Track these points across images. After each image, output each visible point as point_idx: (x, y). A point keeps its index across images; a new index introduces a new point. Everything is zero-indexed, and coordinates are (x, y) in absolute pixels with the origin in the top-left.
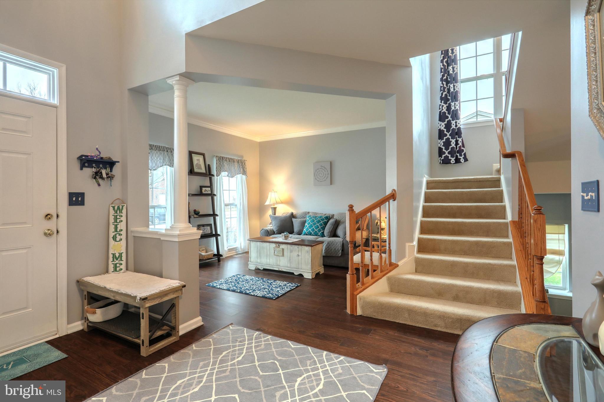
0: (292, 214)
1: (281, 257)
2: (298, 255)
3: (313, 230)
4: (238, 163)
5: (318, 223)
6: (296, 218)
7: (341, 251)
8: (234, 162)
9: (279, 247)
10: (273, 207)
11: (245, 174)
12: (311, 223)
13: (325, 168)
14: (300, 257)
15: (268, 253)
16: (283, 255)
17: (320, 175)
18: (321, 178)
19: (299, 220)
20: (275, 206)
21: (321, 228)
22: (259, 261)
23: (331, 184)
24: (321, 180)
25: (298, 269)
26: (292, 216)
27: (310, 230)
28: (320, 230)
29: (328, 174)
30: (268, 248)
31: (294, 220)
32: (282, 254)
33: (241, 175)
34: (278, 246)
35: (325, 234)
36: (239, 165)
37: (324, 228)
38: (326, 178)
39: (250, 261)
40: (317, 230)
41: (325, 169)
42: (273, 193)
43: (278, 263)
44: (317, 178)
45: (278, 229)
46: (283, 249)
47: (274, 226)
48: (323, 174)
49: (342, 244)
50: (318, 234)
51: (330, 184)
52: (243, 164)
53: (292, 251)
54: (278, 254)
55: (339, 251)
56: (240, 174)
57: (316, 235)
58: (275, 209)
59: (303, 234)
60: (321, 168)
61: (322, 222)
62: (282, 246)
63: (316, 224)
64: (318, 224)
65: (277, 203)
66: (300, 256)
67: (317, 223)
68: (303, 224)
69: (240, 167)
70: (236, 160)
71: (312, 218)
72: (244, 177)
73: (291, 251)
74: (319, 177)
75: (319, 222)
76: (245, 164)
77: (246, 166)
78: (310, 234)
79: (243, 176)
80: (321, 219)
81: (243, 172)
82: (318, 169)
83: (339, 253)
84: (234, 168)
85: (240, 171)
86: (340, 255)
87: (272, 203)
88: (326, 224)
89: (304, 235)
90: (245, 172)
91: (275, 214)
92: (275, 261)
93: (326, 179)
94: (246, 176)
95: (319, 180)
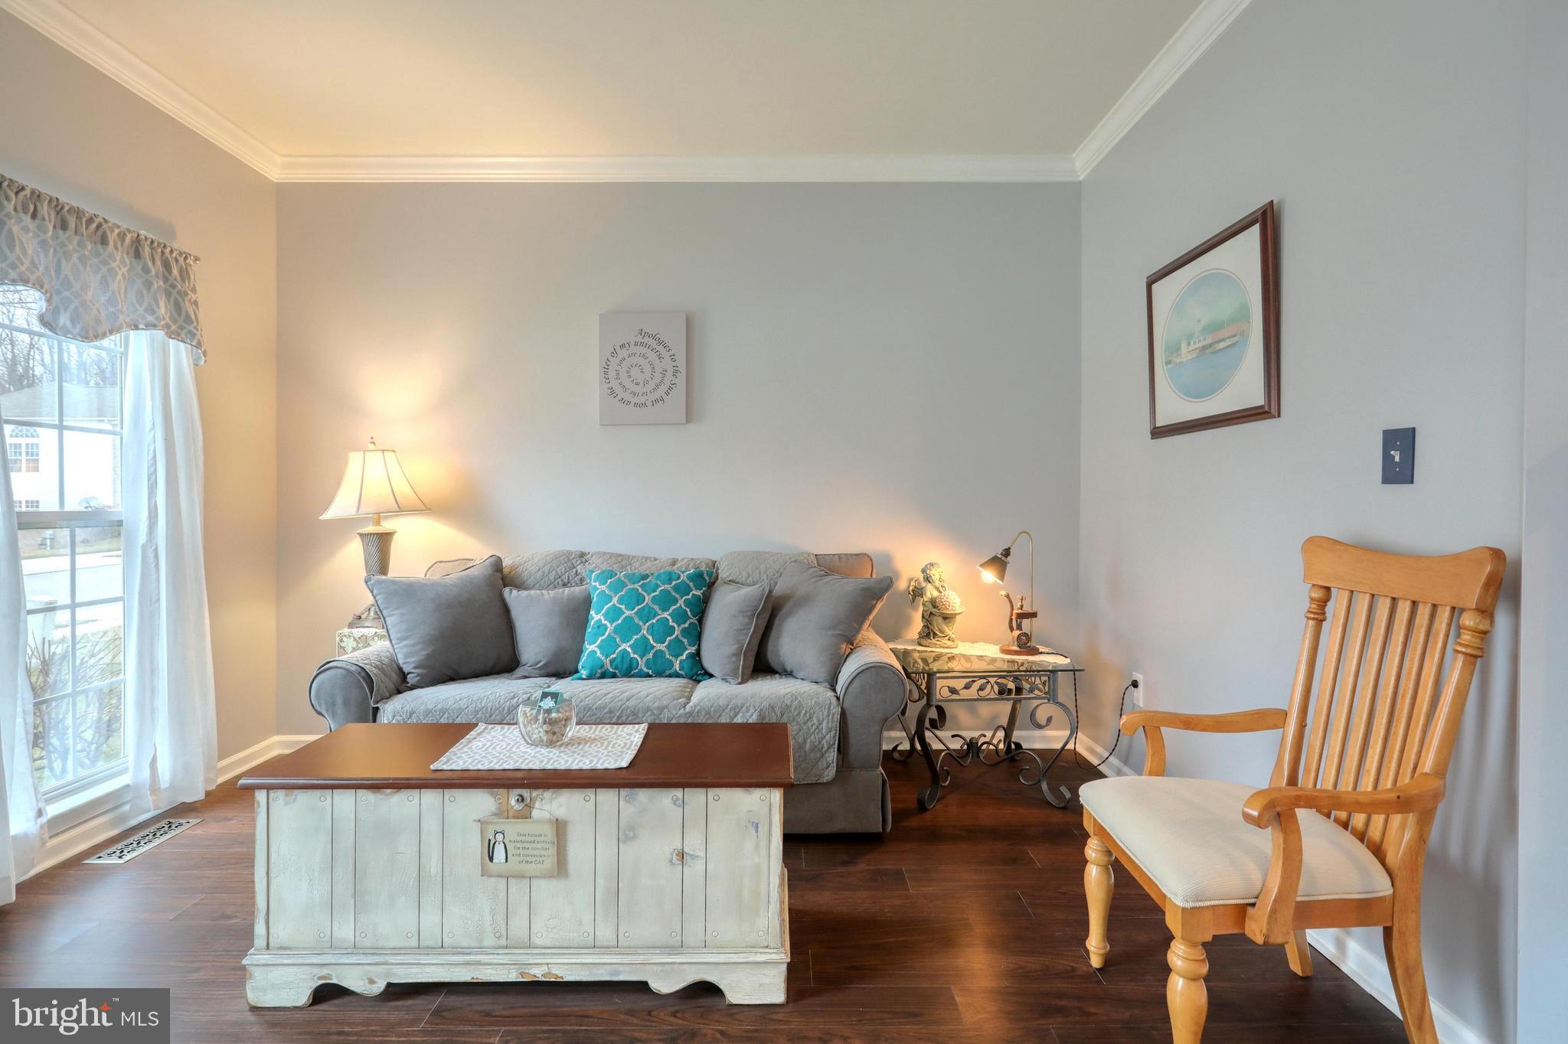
0: (497, 565)
1: (542, 887)
2: (682, 855)
3: (644, 647)
4: (138, 255)
5: (665, 610)
6: (526, 589)
7: (832, 756)
8: (104, 241)
9: (525, 815)
10: (371, 529)
11: (193, 335)
12: (628, 613)
13: (660, 342)
14: (699, 866)
15: (433, 866)
16: (561, 868)
17: (634, 372)
18: (639, 389)
19: (549, 595)
20: (387, 526)
21: (685, 632)
22: (345, 932)
23: (689, 419)
24: (640, 400)
25: (681, 947)
26: (501, 577)
27: (624, 646)
28: (677, 648)
29: (676, 371)
30: (431, 825)
31: (512, 596)
32: (550, 862)
33: (160, 334)
34: (518, 807)
35: (711, 660)
36: (146, 270)
37: (696, 634)
38: (664, 388)
39: (259, 942)
40: (662, 647)
41: (660, 348)
42: (374, 459)
43: (518, 927)
44: (618, 389)
45: (428, 656)
46: (560, 827)
47: (401, 639)
48: (647, 369)
49: (837, 717)
50: (672, 665)
51: (682, 415)
52: (175, 271)
53: (632, 828)
54: (514, 864)
55: (822, 756)
56: (150, 326)
57: (660, 671)
58: (383, 540)
59: (584, 673)
60: (639, 339)
61: (681, 602)
62: (552, 805)
63: (656, 614)
64: (666, 615)
65: (401, 509)
66: (694, 857)
67: (656, 607)
68: (577, 615)
69: (148, 285)
70: (122, 236)
71: (624, 585)
72: (179, 352)
73: (626, 835)
74: (627, 383)
75: (666, 601)
76: (185, 274)
77: (194, 291)
78: (628, 671)
79: (173, 343)
80: (676, 588)
81: (172, 318)
82: (622, 346)
83: (822, 764)
84: (104, 282)
85: (153, 312)
86: (830, 774)
87: (368, 508)
88: (701, 609)
89: (590, 677)
90: (188, 320)
91: (383, 569)
92: (488, 918)
93: (667, 394)
94: (199, 345)
95: (628, 397)
